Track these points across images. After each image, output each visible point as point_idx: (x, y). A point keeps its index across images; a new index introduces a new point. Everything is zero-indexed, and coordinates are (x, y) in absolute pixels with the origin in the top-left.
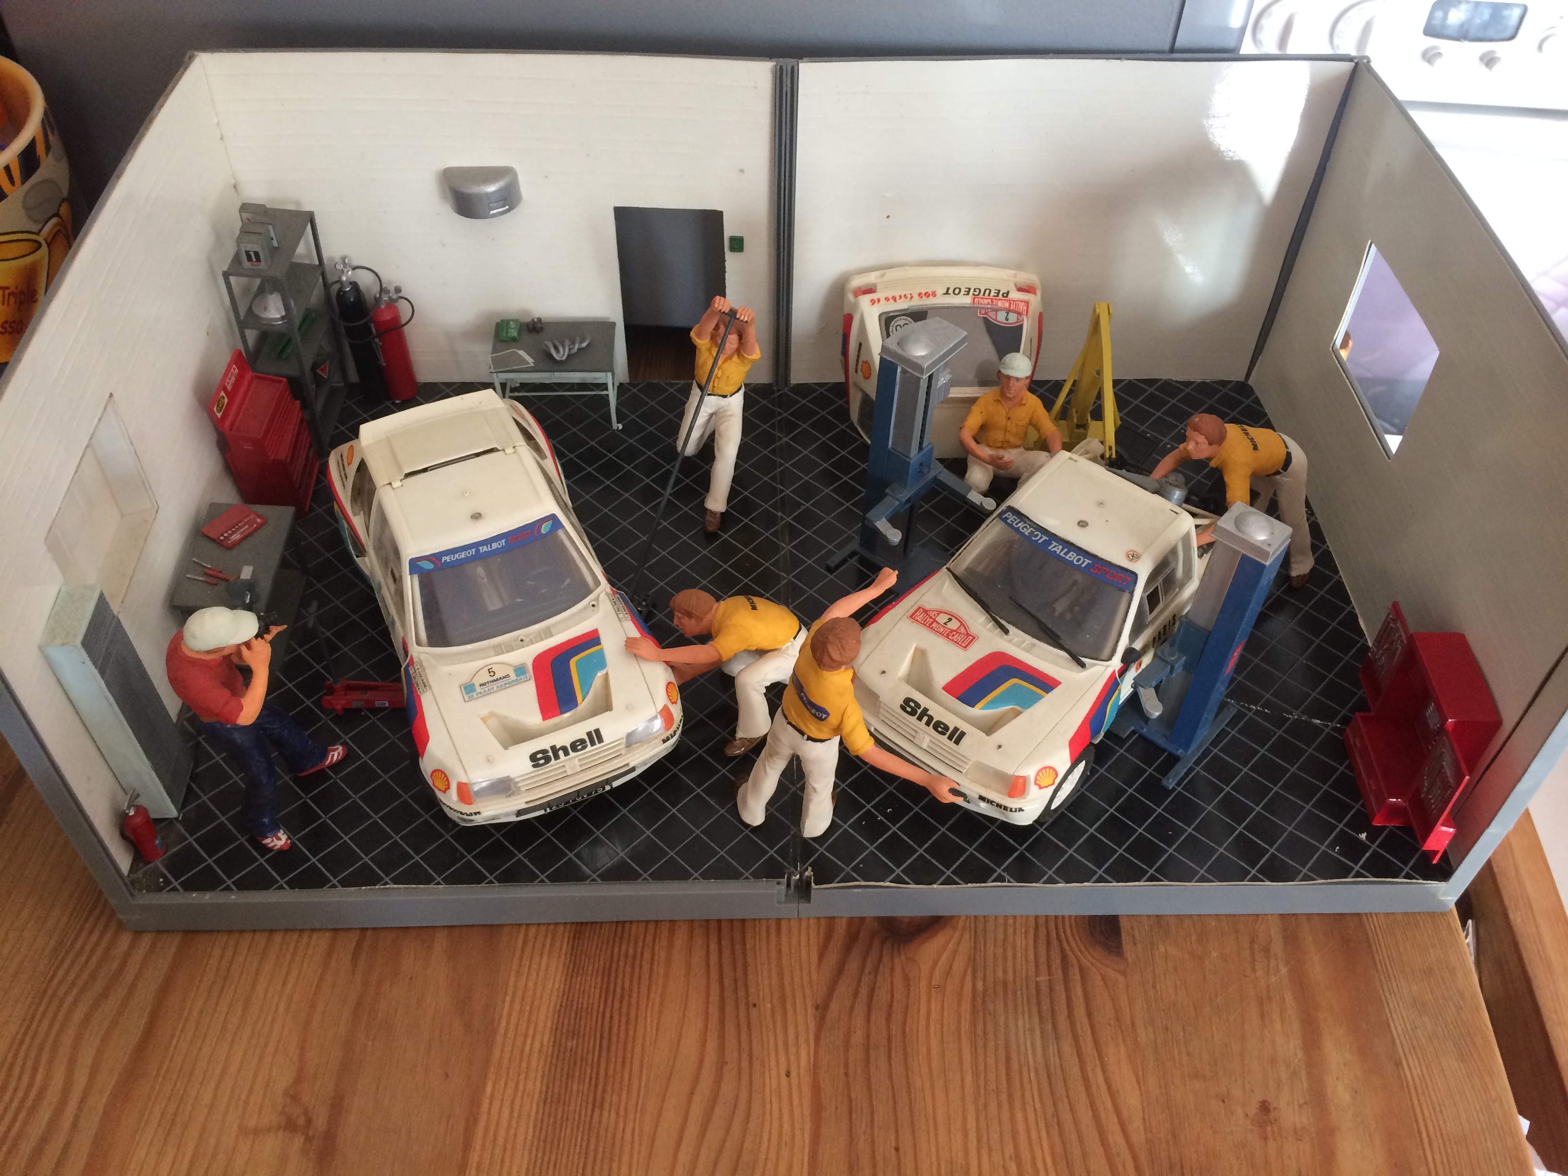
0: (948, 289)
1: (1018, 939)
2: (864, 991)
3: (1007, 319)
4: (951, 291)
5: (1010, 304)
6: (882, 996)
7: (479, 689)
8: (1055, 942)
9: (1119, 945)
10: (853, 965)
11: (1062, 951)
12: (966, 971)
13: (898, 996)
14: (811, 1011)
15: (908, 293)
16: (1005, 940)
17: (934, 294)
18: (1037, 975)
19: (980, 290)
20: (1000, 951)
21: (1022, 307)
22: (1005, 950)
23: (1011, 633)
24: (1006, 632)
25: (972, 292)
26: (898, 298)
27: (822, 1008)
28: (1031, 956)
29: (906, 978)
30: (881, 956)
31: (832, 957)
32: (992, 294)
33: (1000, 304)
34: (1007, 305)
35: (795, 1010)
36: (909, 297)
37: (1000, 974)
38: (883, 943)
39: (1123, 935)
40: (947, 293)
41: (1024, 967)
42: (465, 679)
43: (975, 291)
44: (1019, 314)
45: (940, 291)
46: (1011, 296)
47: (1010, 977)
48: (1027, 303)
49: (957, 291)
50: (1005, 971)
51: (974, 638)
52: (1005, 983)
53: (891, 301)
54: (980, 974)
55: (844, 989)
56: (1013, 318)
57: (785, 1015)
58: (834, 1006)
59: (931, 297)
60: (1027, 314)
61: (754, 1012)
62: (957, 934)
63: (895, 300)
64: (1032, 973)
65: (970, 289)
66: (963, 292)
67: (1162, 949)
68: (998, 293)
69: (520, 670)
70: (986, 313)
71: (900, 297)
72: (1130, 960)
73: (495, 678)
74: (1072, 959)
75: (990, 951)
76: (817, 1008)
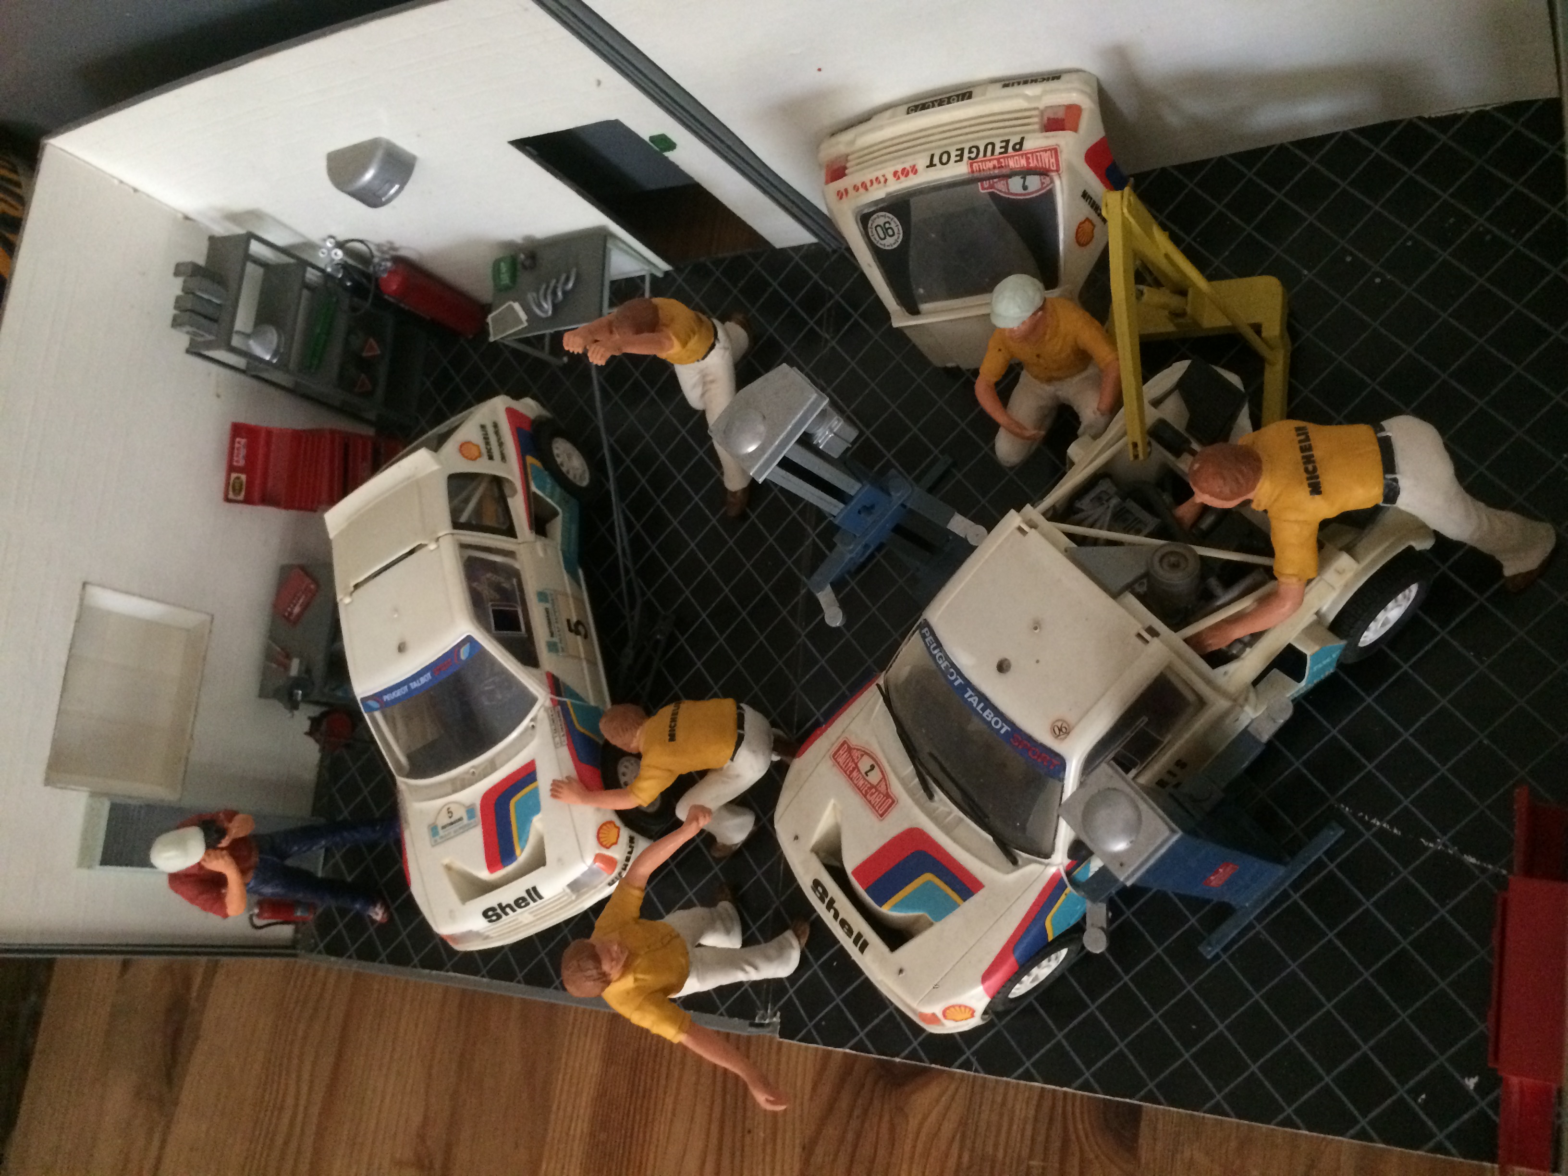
0: (932, 156)
1: (1018, 1107)
2: (850, 1136)
3: (1025, 188)
4: (936, 160)
5: (1027, 159)
6: (866, 1150)
7: (441, 833)
8: (1059, 1118)
9: (1135, 1137)
10: (844, 1103)
11: (1065, 1129)
12: (954, 1137)
13: (881, 1152)
14: (798, 1150)
15: (879, 174)
16: (1004, 1103)
17: (914, 170)
18: (1031, 1157)
19: (977, 148)
20: (995, 1118)
21: (1047, 160)
22: (1001, 1115)
23: (936, 798)
24: (931, 796)
25: (966, 155)
26: (868, 184)
27: (808, 1149)
28: (1029, 1132)
29: (892, 1129)
30: (872, 1099)
31: (826, 1090)
32: (998, 150)
33: (1012, 164)
34: (1023, 162)
35: (783, 1148)
36: (882, 180)
37: (990, 1150)
38: (876, 1083)
39: (1143, 1124)
40: (931, 165)
41: (1018, 1145)
42: (430, 820)
43: (970, 152)
44: (1043, 172)
45: (922, 162)
46: (1028, 145)
47: (1000, 1155)
48: (1055, 151)
49: (945, 159)
50: (996, 1146)
51: (893, 802)
52: (994, 1161)
53: (861, 190)
54: (968, 1143)
55: (831, 1131)
56: (1034, 183)
57: (774, 1151)
58: (819, 1150)
59: (911, 175)
60: (1057, 171)
61: (748, 1139)
62: (953, 1087)
63: (866, 189)
64: (1025, 1152)
65: (962, 150)
66: (953, 158)
67: (1187, 1154)
68: (1006, 148)
69: (470, 811)
70: (991, 187)
71: (871, 182)
72: (1143, 1161)
73: (452, 820)
74: (1075, 1147)
75: (984, 1116)
76: (804, 1148)
